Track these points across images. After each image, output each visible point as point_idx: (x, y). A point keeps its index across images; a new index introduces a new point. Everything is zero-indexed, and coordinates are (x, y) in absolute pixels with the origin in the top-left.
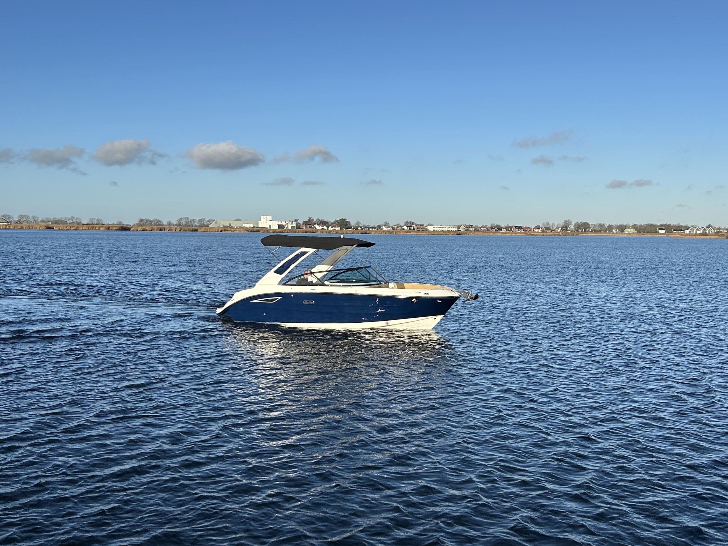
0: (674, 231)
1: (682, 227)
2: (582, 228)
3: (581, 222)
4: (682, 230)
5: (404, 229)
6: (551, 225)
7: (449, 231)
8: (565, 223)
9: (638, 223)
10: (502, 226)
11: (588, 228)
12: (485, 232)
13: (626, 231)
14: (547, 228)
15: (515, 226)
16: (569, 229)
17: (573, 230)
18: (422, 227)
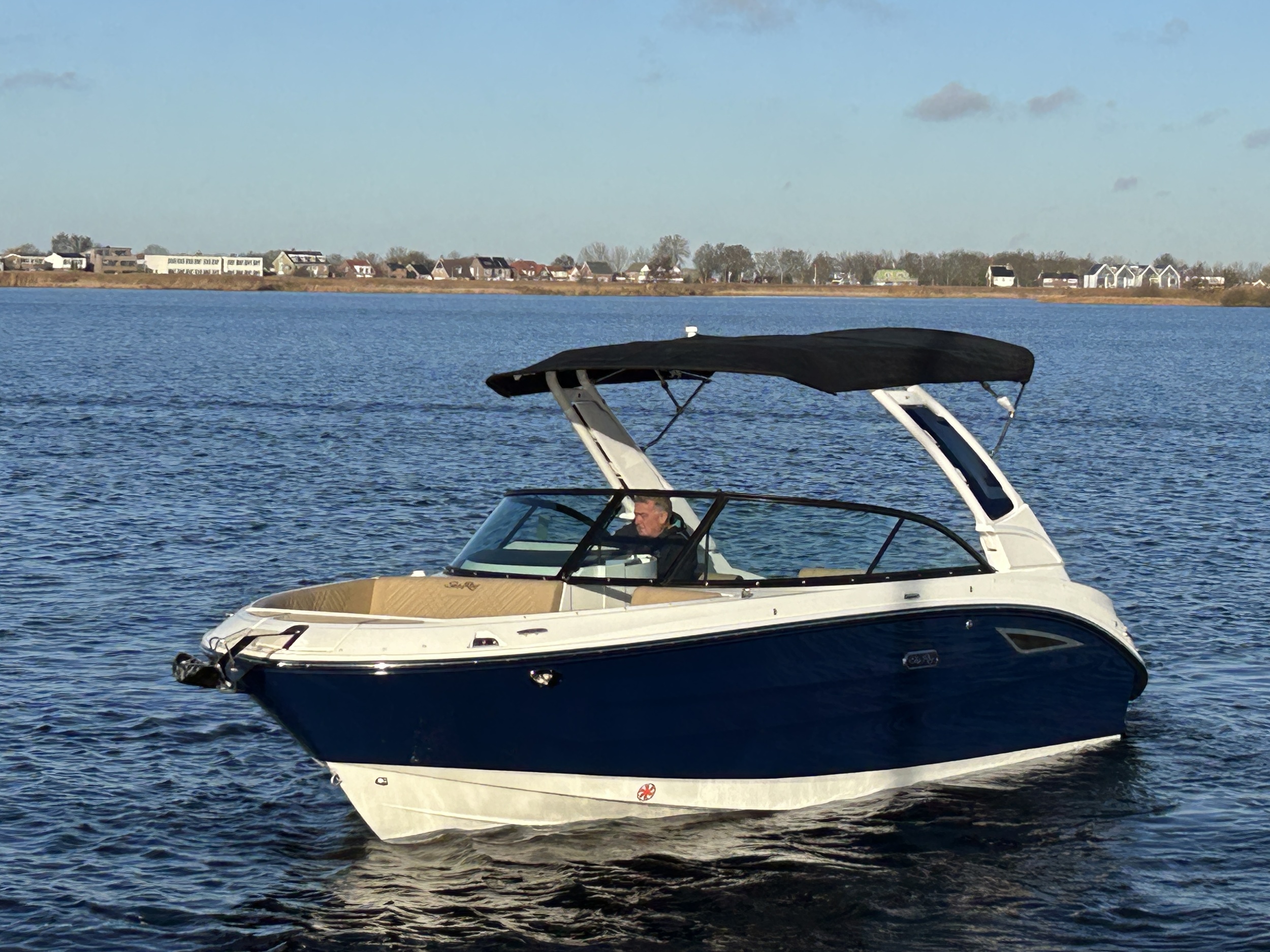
0: (1046, 280)
1: (1072, 262)
2: (724, 266)
3: (720, 246)
4: (1072, 276)
5: (49, 267)
6: (611, 253)
7: (228, 277)
8: (664, 248)
9: (922, 251)
10: (434, 256)
11: (746, 266)
12: (369, 282)
13: (881, 278)
14: (599, 267)
15: (483, 260)
16: (677, 270)
17: (694, 276)
18: (122, 258)
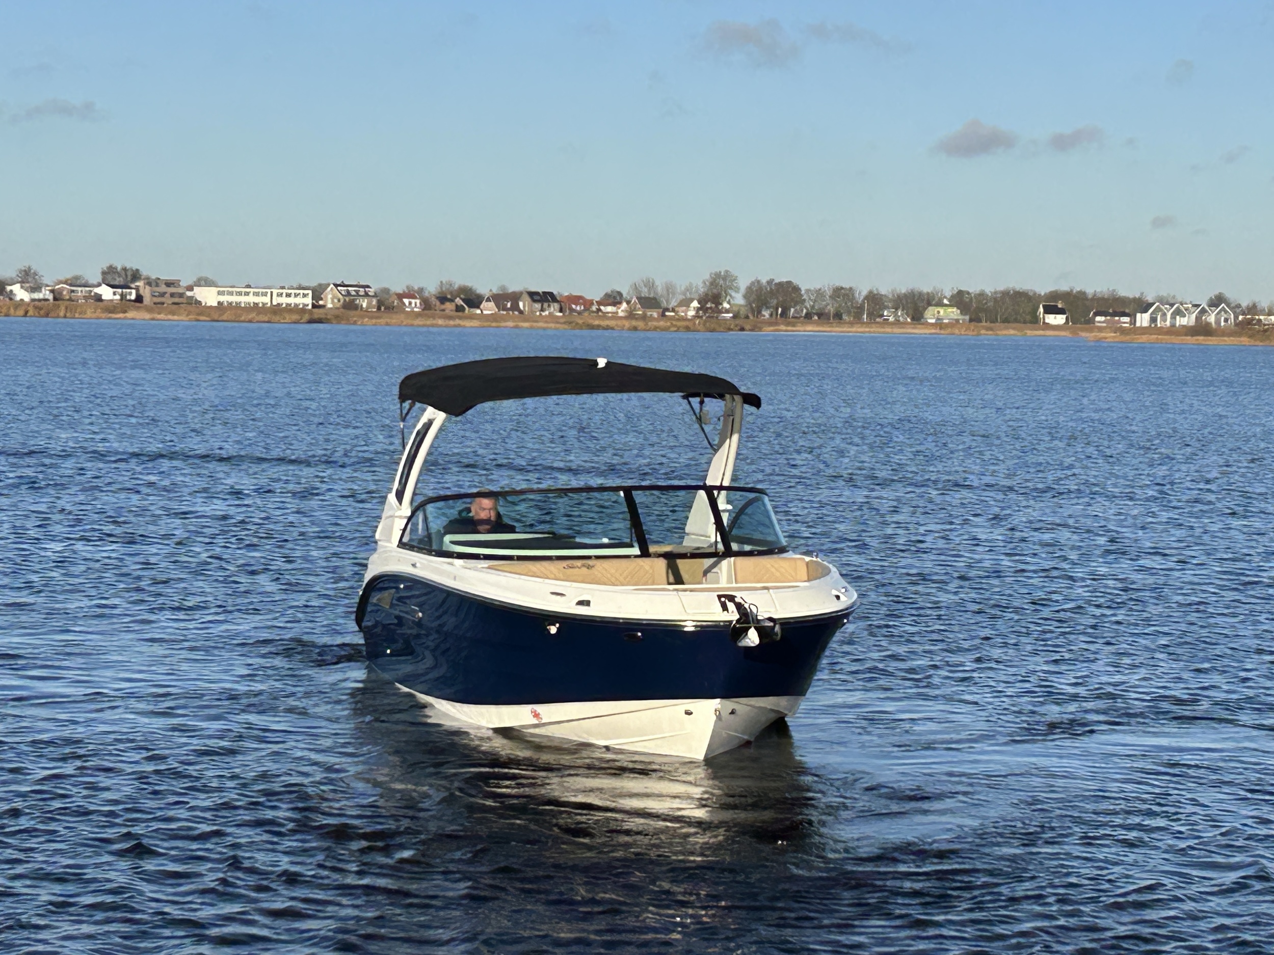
0: (1098, 318)
1: (1123, 301)
2: (775, 302)
3: (770, 282)
4: (1124, 314)
5: (98, 298)
6: (660, 290)
7: (277, 310)
8: (713, 283)
10: (483, 289)
11: (796, 303)
12: (418, 315)
13: (931, 315)
14: (649, 302)
15: (533, 295)
16: (726, 305)
17: (743, 311)
18: (172, 290)
